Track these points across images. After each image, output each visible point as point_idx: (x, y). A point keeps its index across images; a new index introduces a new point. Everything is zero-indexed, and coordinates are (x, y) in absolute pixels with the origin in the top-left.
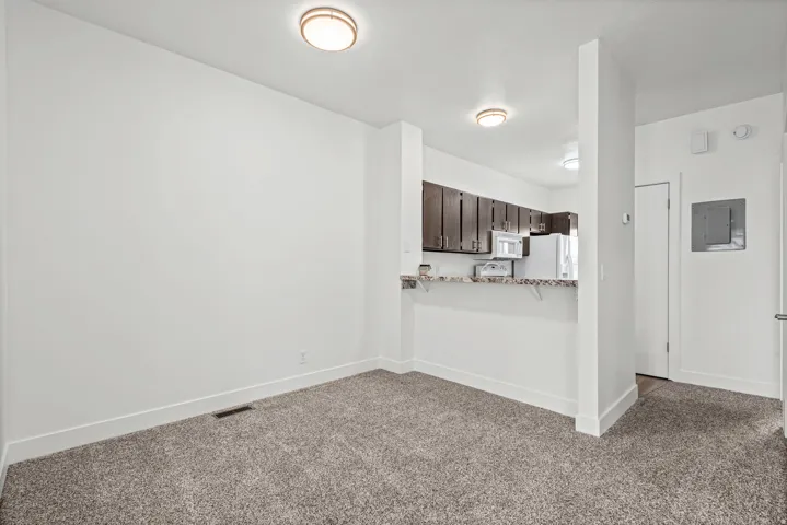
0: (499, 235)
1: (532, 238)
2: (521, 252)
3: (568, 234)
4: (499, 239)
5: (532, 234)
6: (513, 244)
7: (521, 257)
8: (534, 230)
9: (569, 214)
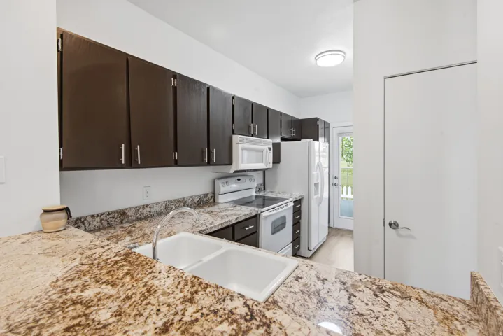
0: (242, 141)
1: (284, 144)
2: (271, 160)
3: (318, 140)
4: (240, 146)
5: (283, 139)
6: (262, 151)
7: (270, 166)
8: (284, 136)
9: (318, 120)
